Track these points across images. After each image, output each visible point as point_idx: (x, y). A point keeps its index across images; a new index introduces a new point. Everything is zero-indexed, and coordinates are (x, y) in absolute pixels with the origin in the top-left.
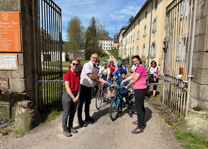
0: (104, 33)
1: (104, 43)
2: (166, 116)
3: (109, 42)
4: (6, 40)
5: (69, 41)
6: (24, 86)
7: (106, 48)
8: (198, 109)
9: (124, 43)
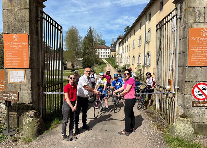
0: (101, 42)
1: (101, 51)
2: (159, 123)
3: (106, 51)
4: (16, 58)
5: (67, 50)
6: (31, 98)
7: (103, 56)
8: (184, 116)
9: (121, 52)
